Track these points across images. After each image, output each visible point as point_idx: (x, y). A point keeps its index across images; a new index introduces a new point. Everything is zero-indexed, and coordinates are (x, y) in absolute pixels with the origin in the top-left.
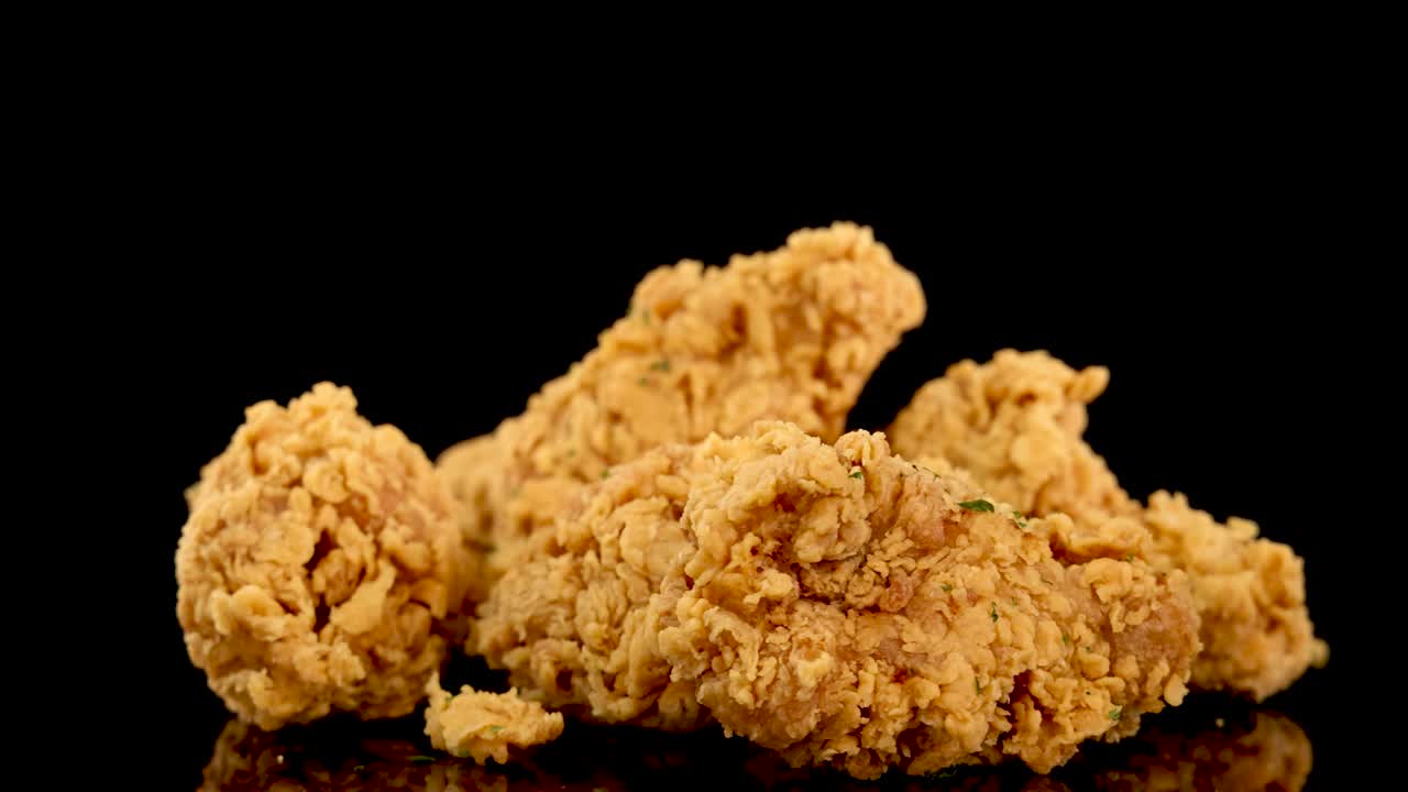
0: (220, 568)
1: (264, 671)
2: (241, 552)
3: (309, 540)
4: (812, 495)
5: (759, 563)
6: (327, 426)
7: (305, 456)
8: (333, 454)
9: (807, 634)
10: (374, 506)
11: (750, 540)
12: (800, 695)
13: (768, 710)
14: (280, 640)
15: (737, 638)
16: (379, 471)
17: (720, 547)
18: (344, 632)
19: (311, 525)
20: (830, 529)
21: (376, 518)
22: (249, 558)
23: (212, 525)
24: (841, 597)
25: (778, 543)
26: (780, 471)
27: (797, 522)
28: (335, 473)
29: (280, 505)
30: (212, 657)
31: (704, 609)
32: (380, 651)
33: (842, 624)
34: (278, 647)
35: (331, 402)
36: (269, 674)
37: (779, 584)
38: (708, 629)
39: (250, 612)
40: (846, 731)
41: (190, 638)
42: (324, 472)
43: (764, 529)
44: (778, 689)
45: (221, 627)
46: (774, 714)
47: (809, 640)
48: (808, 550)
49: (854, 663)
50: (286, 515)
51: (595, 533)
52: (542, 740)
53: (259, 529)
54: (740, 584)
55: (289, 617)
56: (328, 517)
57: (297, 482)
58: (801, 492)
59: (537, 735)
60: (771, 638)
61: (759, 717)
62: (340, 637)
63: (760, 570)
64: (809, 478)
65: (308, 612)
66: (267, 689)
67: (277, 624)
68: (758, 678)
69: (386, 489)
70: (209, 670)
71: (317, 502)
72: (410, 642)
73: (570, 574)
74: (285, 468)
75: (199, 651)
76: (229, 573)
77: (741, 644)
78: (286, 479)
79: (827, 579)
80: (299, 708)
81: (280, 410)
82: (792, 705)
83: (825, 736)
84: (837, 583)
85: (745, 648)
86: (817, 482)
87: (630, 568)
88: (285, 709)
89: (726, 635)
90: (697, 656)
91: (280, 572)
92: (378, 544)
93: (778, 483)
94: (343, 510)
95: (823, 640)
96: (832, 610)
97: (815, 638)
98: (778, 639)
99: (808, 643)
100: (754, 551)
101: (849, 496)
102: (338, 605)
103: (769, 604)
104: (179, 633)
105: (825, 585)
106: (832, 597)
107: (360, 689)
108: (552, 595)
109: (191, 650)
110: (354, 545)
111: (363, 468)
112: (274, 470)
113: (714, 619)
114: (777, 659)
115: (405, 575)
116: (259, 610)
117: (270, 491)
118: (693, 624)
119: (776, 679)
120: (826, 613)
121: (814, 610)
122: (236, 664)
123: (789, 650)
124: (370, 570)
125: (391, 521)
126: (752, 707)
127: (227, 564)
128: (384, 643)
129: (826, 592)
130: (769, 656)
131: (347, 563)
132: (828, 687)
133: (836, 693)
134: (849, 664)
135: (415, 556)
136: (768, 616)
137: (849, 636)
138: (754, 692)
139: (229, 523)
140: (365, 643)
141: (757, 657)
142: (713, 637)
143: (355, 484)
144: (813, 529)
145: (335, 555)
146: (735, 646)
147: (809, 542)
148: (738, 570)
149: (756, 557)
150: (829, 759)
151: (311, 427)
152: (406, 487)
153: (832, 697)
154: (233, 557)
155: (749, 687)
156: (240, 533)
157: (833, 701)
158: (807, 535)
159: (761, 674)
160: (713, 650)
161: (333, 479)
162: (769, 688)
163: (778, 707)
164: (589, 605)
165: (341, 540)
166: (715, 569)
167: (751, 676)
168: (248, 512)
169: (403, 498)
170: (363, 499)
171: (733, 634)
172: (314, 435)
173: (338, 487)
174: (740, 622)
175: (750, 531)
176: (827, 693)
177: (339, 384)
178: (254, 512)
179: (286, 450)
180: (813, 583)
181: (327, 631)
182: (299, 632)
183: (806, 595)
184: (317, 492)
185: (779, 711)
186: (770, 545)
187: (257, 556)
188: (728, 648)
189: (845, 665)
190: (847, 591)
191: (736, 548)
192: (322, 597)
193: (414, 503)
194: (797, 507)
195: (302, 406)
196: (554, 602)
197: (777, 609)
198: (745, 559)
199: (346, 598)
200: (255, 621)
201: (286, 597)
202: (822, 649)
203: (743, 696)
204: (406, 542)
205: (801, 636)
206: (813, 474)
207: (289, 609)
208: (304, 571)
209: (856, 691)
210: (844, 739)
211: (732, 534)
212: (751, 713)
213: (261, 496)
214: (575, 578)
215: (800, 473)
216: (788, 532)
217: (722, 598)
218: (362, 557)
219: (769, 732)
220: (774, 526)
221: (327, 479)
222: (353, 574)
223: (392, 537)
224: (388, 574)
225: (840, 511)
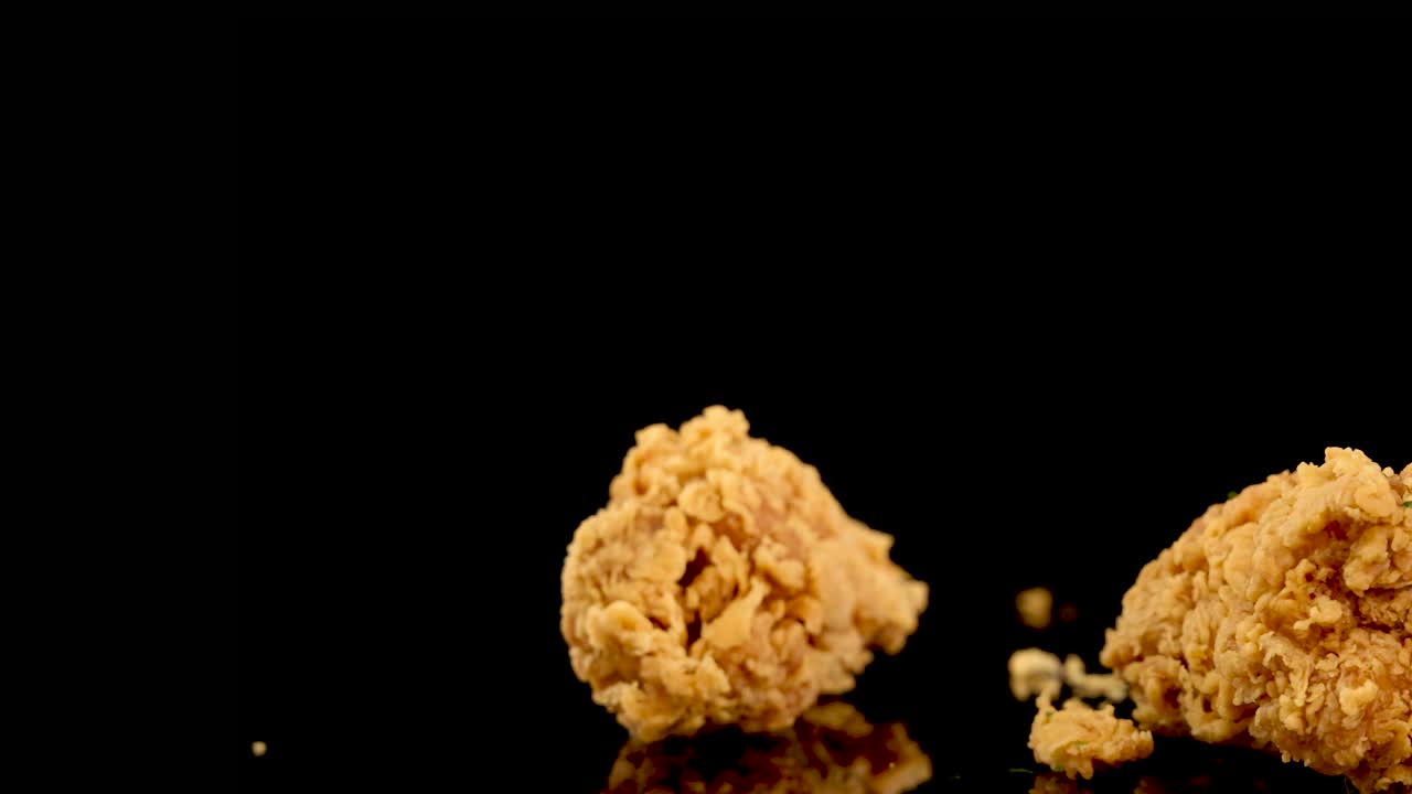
0: (598, 586)
1: (635, 684)
2: (617, 569)
3: (680, 559)
4: (1358, 523)
5: (1311, 590)
6: (710, 450)
7: (684, 478)
8: (711, 475)
9: (1357, 662)
10: (750, 525)
11: (1304, 566)
12: (1345, 722)
13: (1316, 737)
14: (651, 654)
15: (1286, 663)
16: (759, 492)
17: (1275, 571)
18: (715, 648)
19: (686, 544)
20: (1379, 557)
21: (752, 537)
22: (625, 575)
23: (592, 544)
24: (1399, 626)
25: (1331, 570)
26: (1328, 498)
27: (1346, 550)
28: (711, 493)
29: (657, 524)
30: (593, 670)
31: (1261, 633)
32: (751, 665)
33: (1397, 653)
34: (646, 661)
35: (721, 425)
36: (641, 687)
37: (1328, 610)
38: (1263, 653)
39: (619, 626)
40: (1398, 761)
41: (574, 652)
42: (698, 493)
43: (1318, 555)
44: (1325, 715)
45: (593, 641)
46: (1322, 742)
47: (1357, 668)
48: (1356, 578)
49: (1407, 692)
50: (661, 534)
51: (1206, 554)
52: (1128, 757)
53: (634, 548)
54: (1292, 610)
55: (658, 632)
56: (703, 536)
57: (674, 503)
58: (1349, 521)
59: (1122, 753)
60: (1322, 664)
61: (1310, 742)
62: (710, 652)
63: (1313, 596)
64: (1354, 506)
65: (678, 627)
66: (639, 701)
67: (646, 638)
68: (1307, 704)
69: (765, 507)
70: (594, 684)
71: (692, 522)
72: (784, 656)
73: (1182, 593)
74: (664, 489)
75: (581, 665)
76: (605, 589)
77: (1292, 670)
78: (665, 499)
79: (1384, 607)
80: (671, 720)
81: (672, 433)
82: (1339, 731)
83: (1380, 764)
84: (1393, 611)
85: (1295, 674)
86: (1362, 510)
87: (1231, 590)
88: (660, 720)
89: (1277, 660)
90: (1254, 681)
91: (651, 589)
92: (752, 562)
93: (1328, 510)
94: (719, 529)
95: (1371, 668)
96: (1390, 639)
97: (1363, 667)
98: (1327, 665)
99: (1354, 671)
100: (1309, 577)
101: (1401, 524)
102: (710, 621)
103: (1322, 631)
104: (565, 648)
105: (1382, 614)
106: (1391, 625)
107: (733, 703)
108: (1163, 613)
109: (575, 663)
110: (728, 562)
111: (741, 489)
112: (653, 491)
113: (1268, 643)
114: (1325, 684)
115: (777, 590)
116: (628, 626)
117: (647, 511)
118: (1248, 648)
119: (1324, 706)
120: (1381, 642)
121: (1370, 638)
122: (614, 678)
123: (1337, 678)
124: (743, 586)
125: (766, 540)
126: (1301, 733)
127: (603, 581)
128: (756, 658)
129: (1384, 620)
130: (1319, 683)
131: (720, 581)
132: (1376, 715)
133: (1386, 721)
134: (1401, 693)
135: (790, 574)
136: (1321, 643)
137: (1403, 666)
138: (1304, 718)
139: (607, 541)
140: (736, 658)
141: (1306, 684)
142: (1266, 661)
143: (731, 504)
144: (1360, 557)
145: (708, 573)
146: (1288, 672)
147: (1356, 570)
148: (1291, 596)
149: (1310, 584)
150: (1385, 788)
151: (695, 451)
152: (788, 506)
153: (1382, 726)
154: (609, 574)
155: (1297, 714)
156: (617, 551)
157: (1381, 730)
158: (1355, 562)
159: (1309, 700)
160: (1266, 673)
161: (709, 499)
162: (1318, 714)
163: (1326, 734)
164: (1193, 626)
165: (714, 558)
166: (1270, 594)
167: (1299, 702)
168: (625, 531)
169: (784, 518)
170: (739, 518)
171: (1284, 659)
172: (700, 457)
173: (713, 507)
174: (1292, 647)
175: (1306, 557)
176: (1375, 721)
177: (731, 407)
178: (631, 532)
179: (667, 472)
180: (1369, 610)
181: (697, 646)
182: (668, 647)
183: (1364, 623)
184: (691, 512)
185: (1327, 738)
186: (1323, 573)
187: (633, 573)
188: (1279, 673)
189: (1396, 695)
190: (1406, 620)
191: (1290, 574)
192: (697, 613)
193: (795, 523)
194: (1348, 534)
195: (692, 428)
196: (1165, 620)
197: (1331, 636)
198: (1298, 586)
199: (717, 614)
200: (625, 636)
201: (657, 613)
202: (1369, 677)
203: (1291, 721)
204: (779, 559)
205: (1348, 664)
206: (1357, 502)
207: (659, 623)
208: (676, 588)
209: (1407, 721)
210: (1398, 768)
211: (1288, 559)
212: (1302, 739)
213: (638, 517)
214: (1186, 598)
215: (1346, 501)
216: (1340, 559)
217: (1277, 624)
218: (734, 575)
219: (1321, 759)
220: (1327, 552)
221: (702, 501)
222: (726, 591)
223: (765, 556)
224: (760, 590)
225: (1390, 541)
